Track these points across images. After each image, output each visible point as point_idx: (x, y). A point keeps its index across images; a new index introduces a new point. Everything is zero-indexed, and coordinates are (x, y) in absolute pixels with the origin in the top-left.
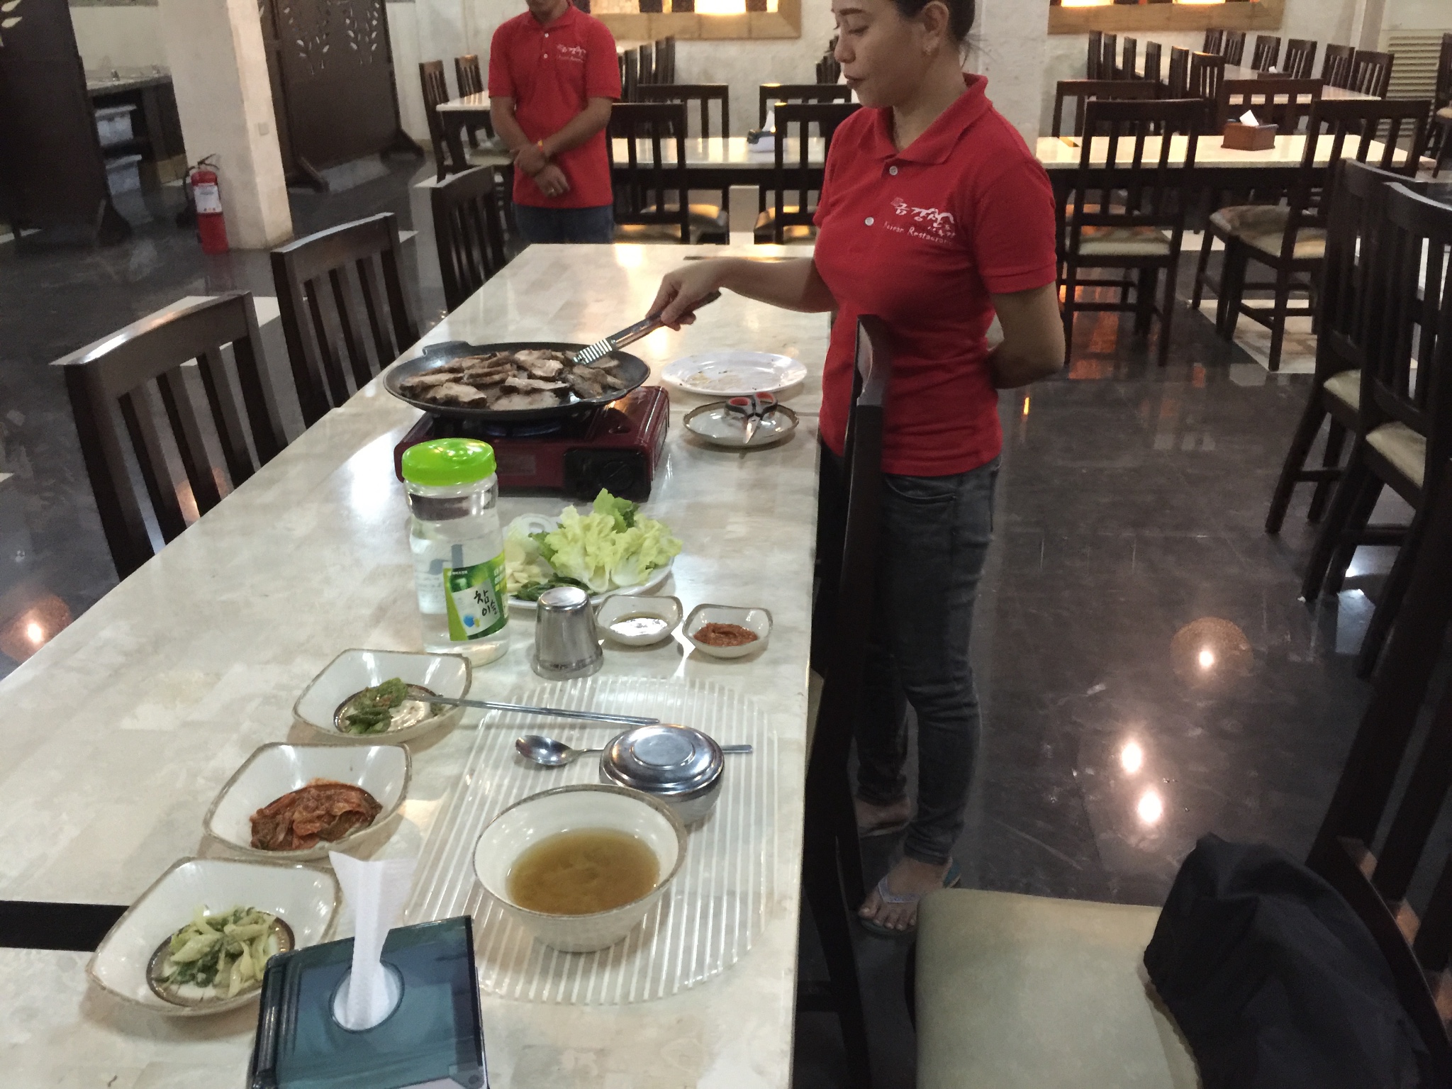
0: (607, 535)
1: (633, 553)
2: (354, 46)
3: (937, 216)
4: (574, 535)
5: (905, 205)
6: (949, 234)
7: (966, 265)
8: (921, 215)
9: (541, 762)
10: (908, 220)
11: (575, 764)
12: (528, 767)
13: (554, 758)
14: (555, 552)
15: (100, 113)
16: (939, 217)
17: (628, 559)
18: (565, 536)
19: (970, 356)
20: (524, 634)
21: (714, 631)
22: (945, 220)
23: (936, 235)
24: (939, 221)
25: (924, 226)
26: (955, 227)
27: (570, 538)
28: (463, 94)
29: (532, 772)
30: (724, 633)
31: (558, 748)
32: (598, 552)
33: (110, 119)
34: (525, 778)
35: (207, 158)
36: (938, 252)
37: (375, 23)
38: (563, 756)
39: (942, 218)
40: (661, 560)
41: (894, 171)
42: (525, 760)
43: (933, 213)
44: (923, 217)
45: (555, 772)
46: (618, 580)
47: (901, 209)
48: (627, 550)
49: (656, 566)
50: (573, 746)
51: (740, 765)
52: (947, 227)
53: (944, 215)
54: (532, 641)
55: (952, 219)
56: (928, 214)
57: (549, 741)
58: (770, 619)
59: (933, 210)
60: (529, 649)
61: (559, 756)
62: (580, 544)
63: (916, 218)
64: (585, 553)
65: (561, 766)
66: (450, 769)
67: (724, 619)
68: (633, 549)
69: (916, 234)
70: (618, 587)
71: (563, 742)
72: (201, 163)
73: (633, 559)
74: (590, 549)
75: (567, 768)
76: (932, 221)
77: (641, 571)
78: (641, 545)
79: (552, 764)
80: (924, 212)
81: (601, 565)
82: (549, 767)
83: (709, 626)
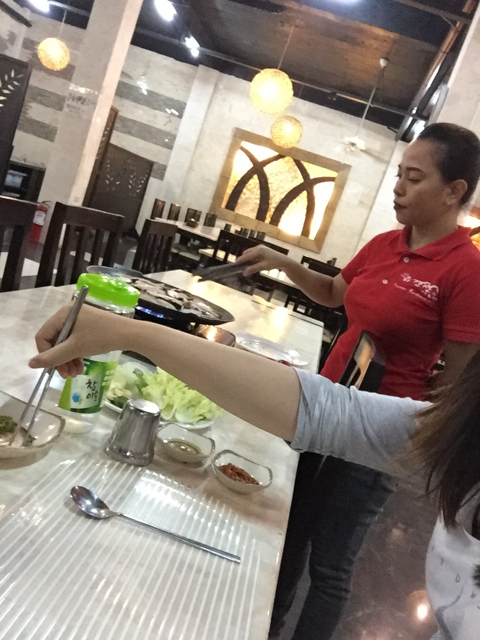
0: (181, 388)
1: (193, 406)
2: (130, 187)
3: (429, 286)
4: (162, 380)
5: (410, 277)
6: (434, 298)
7: (436, 319)
8: (419, 284)
9: (84, 509)
10: (410, 285)
11: (108, 522)
12: (72, 510)
13: (94, 511)
14: (145, 385)
15: (11, 171)
16: (430, 287)
17: (188, 408)
18: (155, 378)
19: (419, 375)
20: (106, 426)
21: (231, 469)
22: (434, 289)
23: (426, 296)
24: (430, 289)
25: (419, 290)
26: (438, 295)
27: (158, 381)
28: (169, 218)
29: (74, 515)
30: (237, 473)
31: (100, 505)
32: (172, 396)
33: (14, 175)
34: (66, 517)
35: (47, 201)
36: (424, 306)
37: (143, 182)
38: (102, 511)
39: (433, 289)
40: (208, 416)
41: (406, 260)
42: (73, 503)
43: (427, 284)
44: (420, 285)
45: (90, 521)
46: (179, 417)
47: (407, 279)
48: (190, 401)
49: (205, 419)
50: (111, 508)
51: (229, 569)
52: (434, 294)
53: (434, 286)
54: (110, 431)
55: (438, 290)
56: (423, 284)
57: (96, 497)
58: (271, 476)
59: (427, 283)
60: (106, 435)
61: (99, 511)
62: (162, 388)
63: (416, 285)
64: (164, 393)
65: (97, 518)
66: (16, 490)
67: (239, 464)
68: (193, 403)
69: (413, 293)
70: (177, 421)
71: (105, 502)
72: (43, 202)
73: (191, 409)
74: (168, 391)
75: (100, 522)
76: (425, 288)
77: (195, 417)
78: (200, 402)
79: (91, 514)
80: (421, 283)
81: (171, 404)
82: (88, 516)
83: (230, 464)
